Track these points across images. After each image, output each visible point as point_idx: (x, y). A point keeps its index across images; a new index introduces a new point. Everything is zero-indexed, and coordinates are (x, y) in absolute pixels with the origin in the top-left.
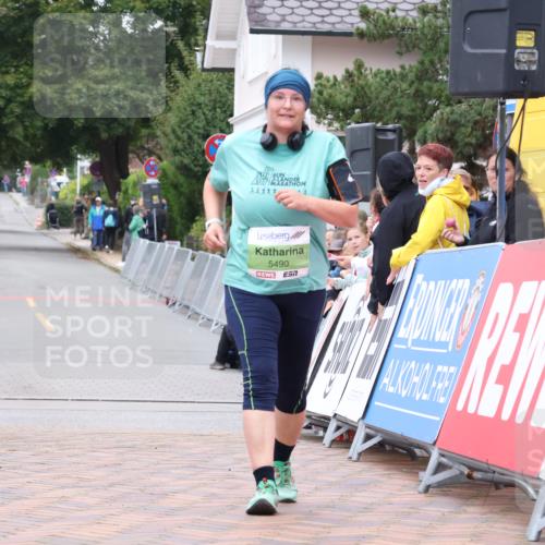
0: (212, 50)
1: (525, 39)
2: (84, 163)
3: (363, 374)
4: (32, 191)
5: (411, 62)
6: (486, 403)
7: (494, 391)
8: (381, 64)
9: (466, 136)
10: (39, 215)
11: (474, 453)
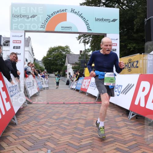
0: (66, 65)
1: (85, 64)
2: (57, 72)
3: (75, 85)
4: (54, 74)
5: (78, 65)
6: (83, 87)
7: (84, 86)
8: (76, 66)
9: (82, 70)
10: (55, 75)
11: (82, 90)
